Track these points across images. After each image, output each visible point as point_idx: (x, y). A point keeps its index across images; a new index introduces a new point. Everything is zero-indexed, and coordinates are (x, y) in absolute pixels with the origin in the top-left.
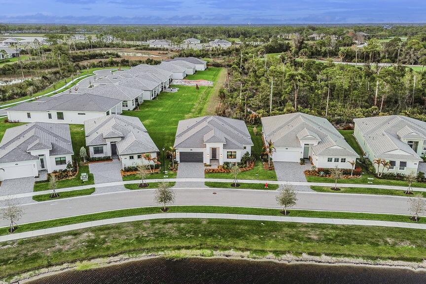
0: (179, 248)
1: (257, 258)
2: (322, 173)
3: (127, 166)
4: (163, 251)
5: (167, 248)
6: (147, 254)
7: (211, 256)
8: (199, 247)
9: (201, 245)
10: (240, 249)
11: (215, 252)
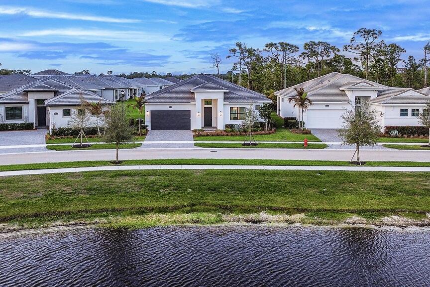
0: (142, 212)
1: (324, 223)
2: (395, 132)
3: (57, 127)
4: (104, 216)
5: (114, 211)
6: (65, 221)
7: (217, 222)
8: (189, 208)
9: (193, 205)
10: (281, 210)
11: (224, 217)
